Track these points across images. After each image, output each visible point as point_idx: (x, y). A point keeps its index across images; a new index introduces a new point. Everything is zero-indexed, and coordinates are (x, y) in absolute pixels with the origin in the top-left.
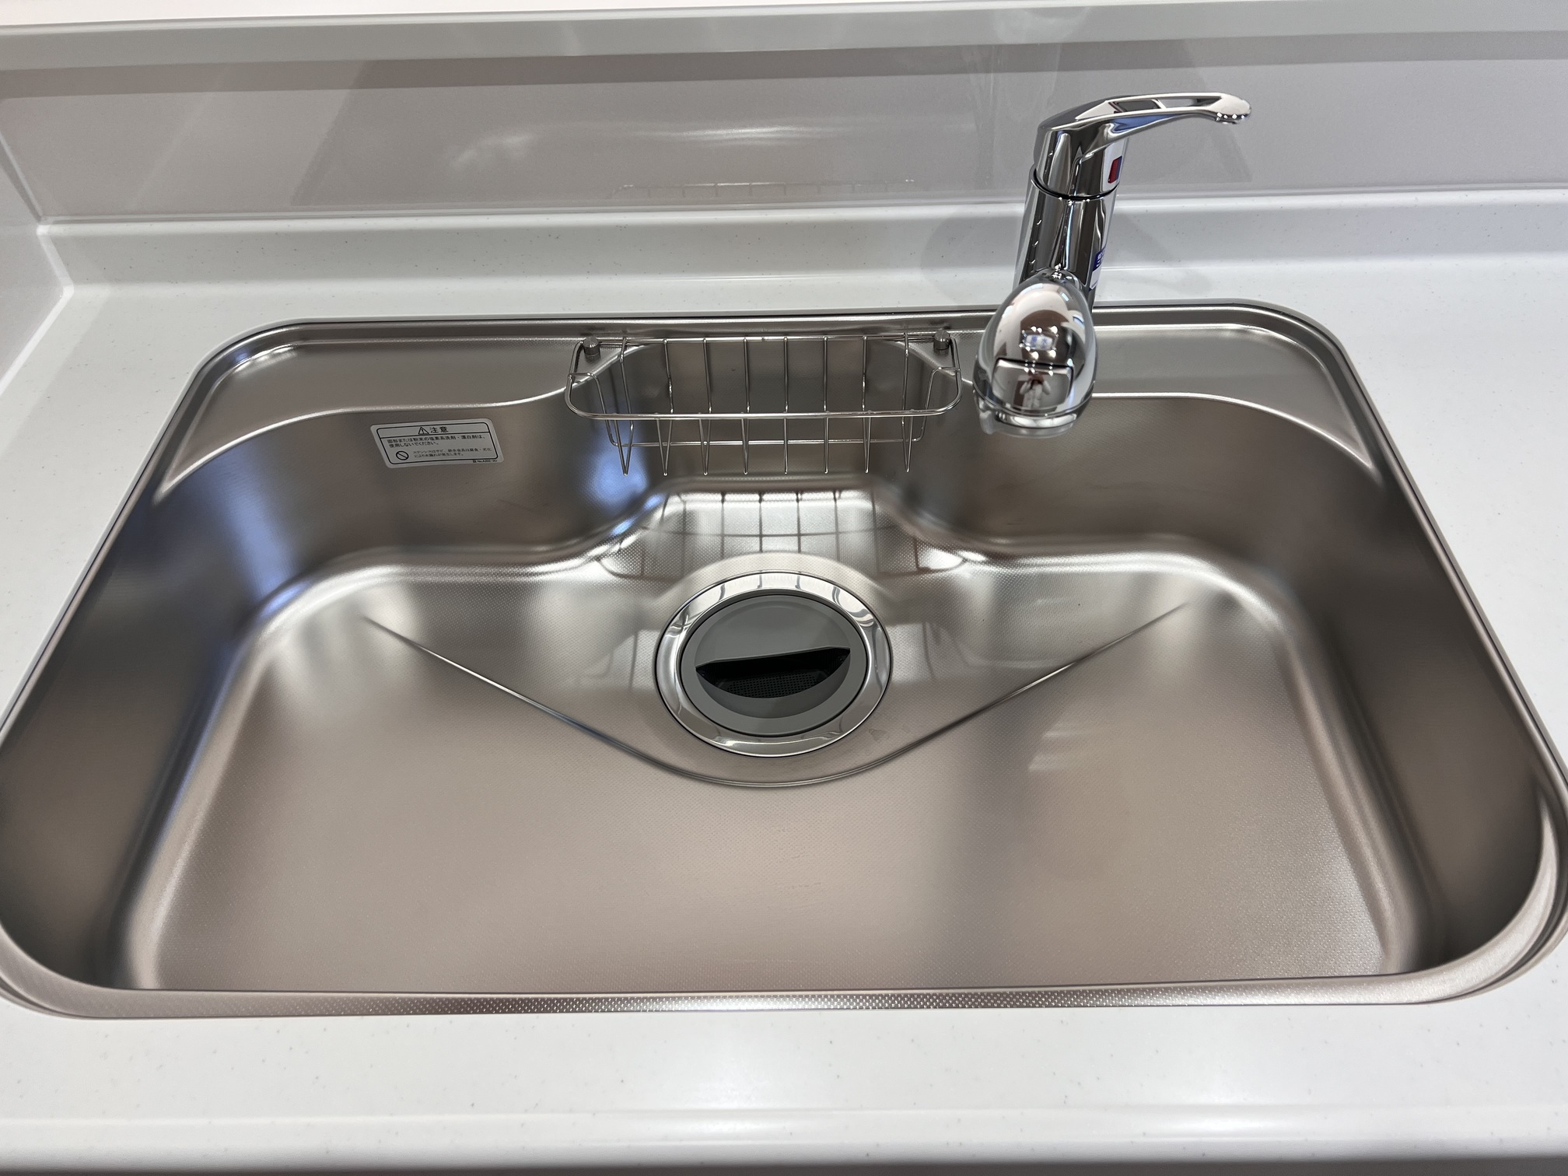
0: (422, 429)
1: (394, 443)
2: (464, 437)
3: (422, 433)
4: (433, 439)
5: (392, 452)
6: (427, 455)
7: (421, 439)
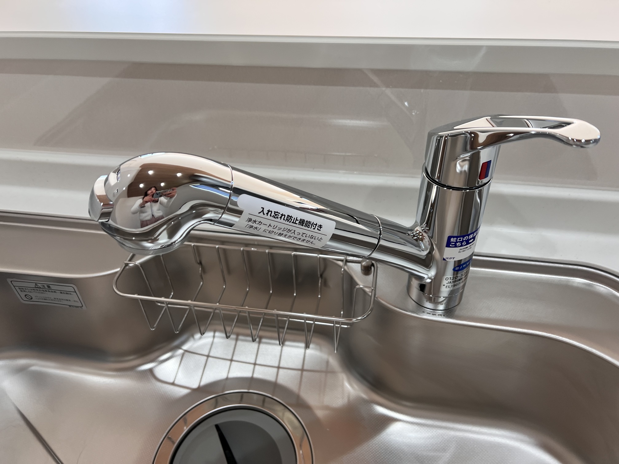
0: (36, 285)
1: (22, 290)
2: (61, 293)
3: (37, 287)
4: (43, 291)
5: (23, 294)
6: (42, 299)
7: (37, 290)
